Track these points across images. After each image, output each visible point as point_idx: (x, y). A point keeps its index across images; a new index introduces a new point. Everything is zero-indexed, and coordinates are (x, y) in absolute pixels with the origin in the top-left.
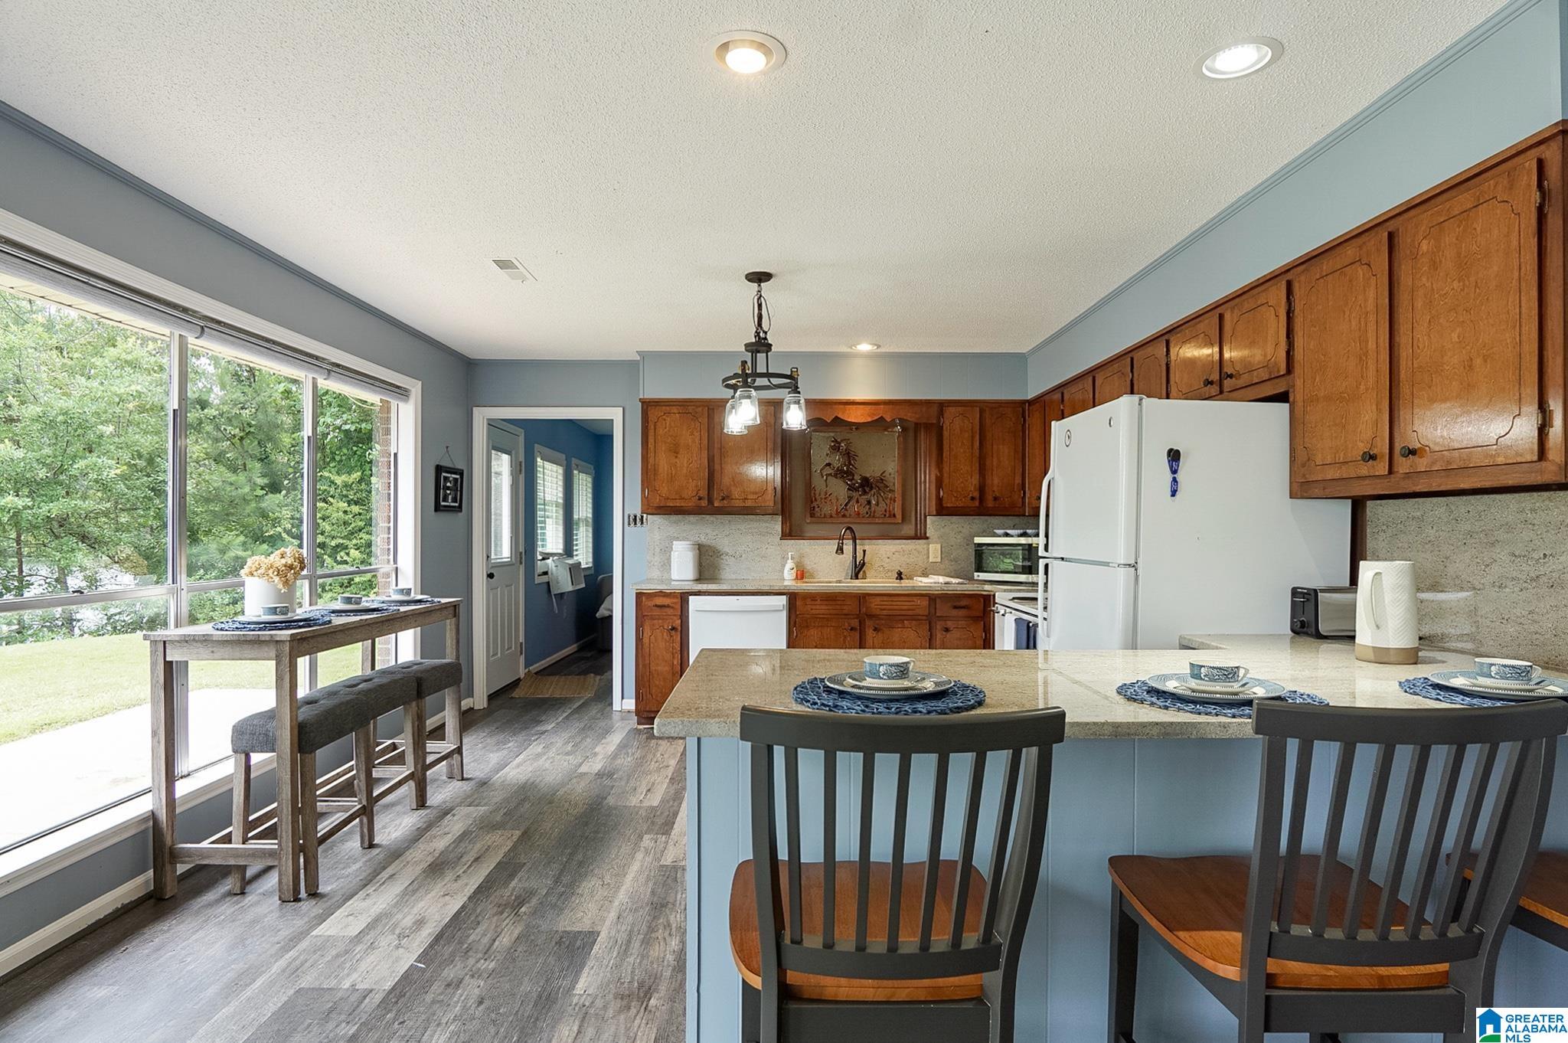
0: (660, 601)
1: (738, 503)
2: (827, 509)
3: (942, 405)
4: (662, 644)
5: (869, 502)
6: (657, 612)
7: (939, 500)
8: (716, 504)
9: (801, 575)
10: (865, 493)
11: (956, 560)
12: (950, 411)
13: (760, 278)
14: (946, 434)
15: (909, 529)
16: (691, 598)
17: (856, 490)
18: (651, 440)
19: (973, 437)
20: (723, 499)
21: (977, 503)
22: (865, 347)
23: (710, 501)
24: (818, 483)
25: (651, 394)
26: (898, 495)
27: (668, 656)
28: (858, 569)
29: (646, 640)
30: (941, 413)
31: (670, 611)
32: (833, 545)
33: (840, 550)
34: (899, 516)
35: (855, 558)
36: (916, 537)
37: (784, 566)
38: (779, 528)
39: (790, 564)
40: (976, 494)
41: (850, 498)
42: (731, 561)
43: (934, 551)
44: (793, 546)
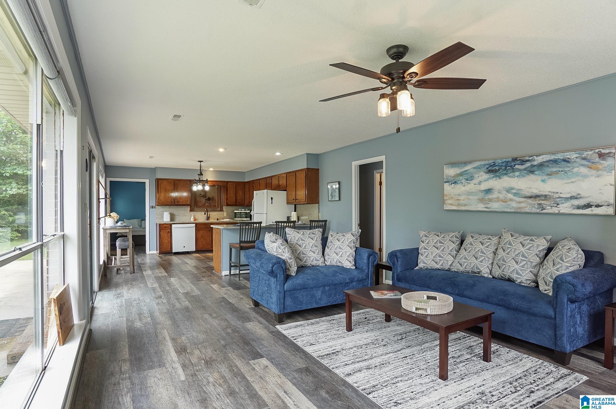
0: (165, 226)
1: (181, 203)
2: (200, 205)
3: (227, 182)
4: (166, 236)
5: (210, 203)
6: (164, 228)
7: (227, 203)
8: (176, 203)
9: (195, 220)
10: (209, 201)
11: (230, 216)
12: (229, 183)
13: (201, 162)
14: (228, 188)
15: (219, 209)
16: (172, 225)
17: (207, 200)
18: (159, 188)
19: (234, 189)
20: (177, 202)
21: (235, 203)
22: (211, 169)
23: (175, 203)
24: (198, 199)
25: (159, 177)
26: (216, 201)
27: (167, 238)
28: (208, 218)
29: (162, 235)
30: (227, 184)
31: (168, 228)
32: (203, 213)
33: (205, 214)
34: (217, 206)
35: (207, 216)
36: (221, 211)
37: (191, 218)
38: (189, 209)
39: (192, 217)
40: (235, 202)
41: (206, 202)
42: (177, 217)
43: (225, 214)
44: (193, 213)
